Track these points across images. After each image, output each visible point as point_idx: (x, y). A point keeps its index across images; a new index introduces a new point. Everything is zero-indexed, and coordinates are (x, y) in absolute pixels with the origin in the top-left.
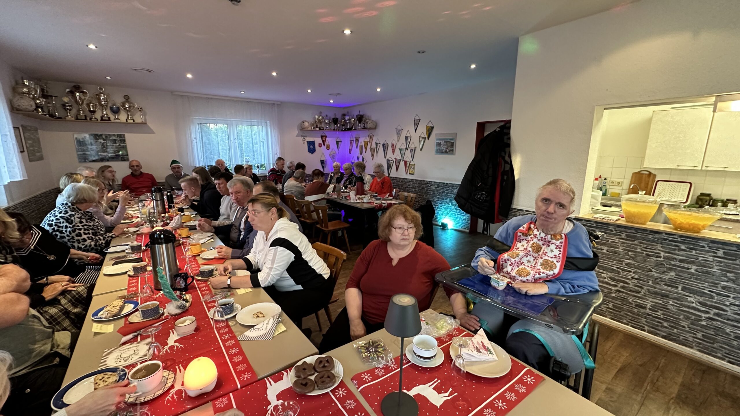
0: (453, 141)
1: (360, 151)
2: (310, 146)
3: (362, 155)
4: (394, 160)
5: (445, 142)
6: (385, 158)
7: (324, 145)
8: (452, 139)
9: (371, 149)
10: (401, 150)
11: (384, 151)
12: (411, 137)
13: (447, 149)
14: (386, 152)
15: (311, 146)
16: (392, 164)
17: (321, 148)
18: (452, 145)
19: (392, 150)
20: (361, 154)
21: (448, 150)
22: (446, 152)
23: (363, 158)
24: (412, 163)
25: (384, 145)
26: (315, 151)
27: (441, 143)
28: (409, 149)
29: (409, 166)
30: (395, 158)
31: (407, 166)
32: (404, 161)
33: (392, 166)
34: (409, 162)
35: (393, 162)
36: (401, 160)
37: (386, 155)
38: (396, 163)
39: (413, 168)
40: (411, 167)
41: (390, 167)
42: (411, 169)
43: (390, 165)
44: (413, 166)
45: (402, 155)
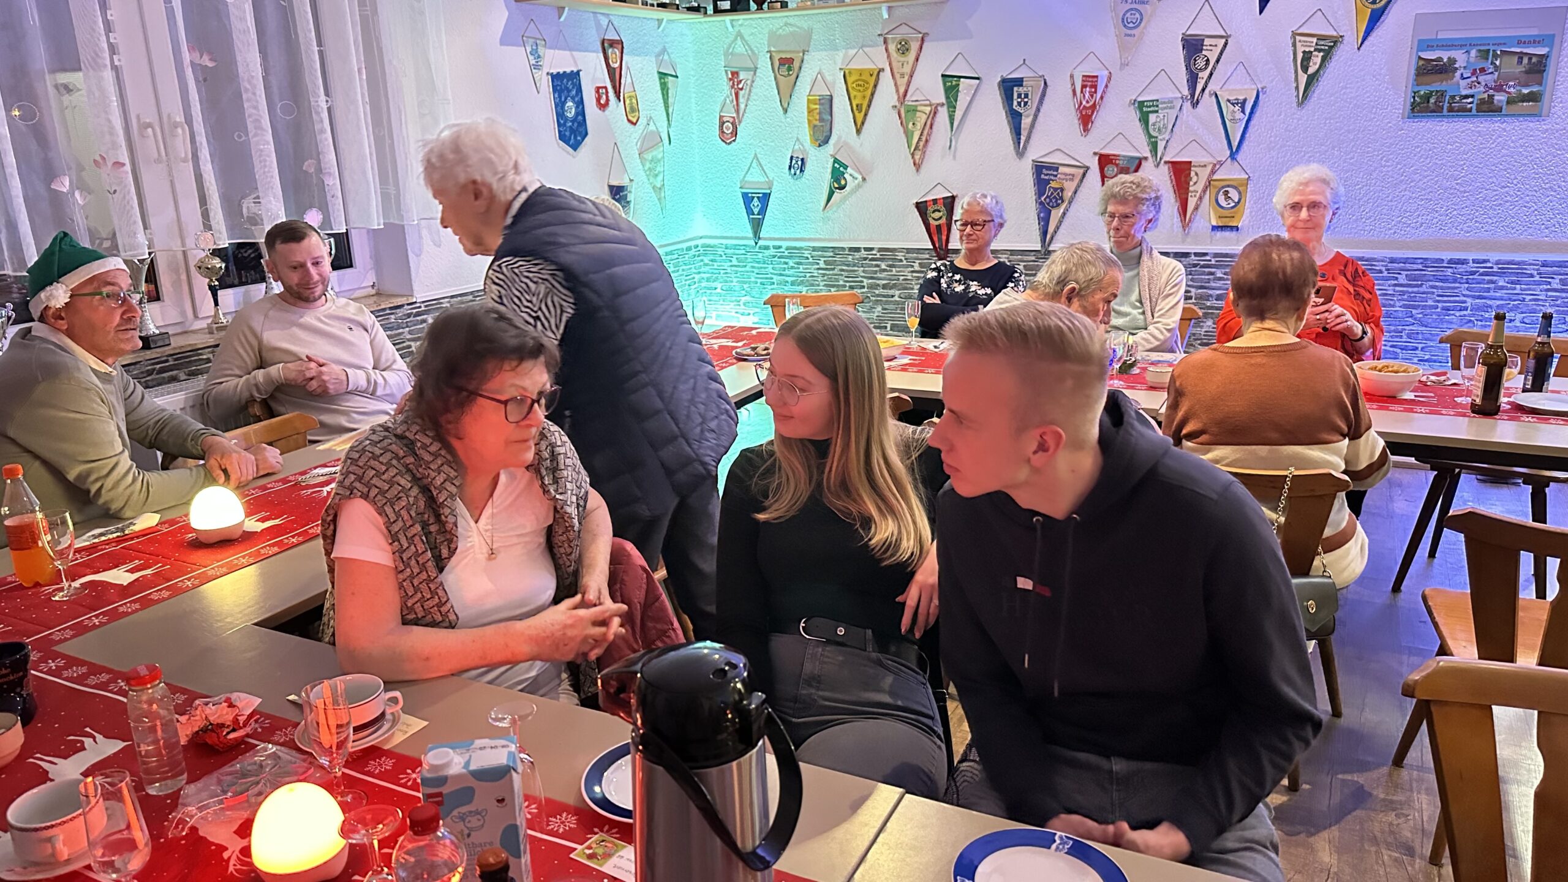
0: (1542, 51)
1: (814, 128)
3: (830, 148)
4: (1094, 164)
5: (1484, 54)
6: (1020, 153)
8: (1536, 42)
9: (905, 111)
10: (1144, 110)
11: (1015, 118)
12: (1227, 38)
13: (1499, 88)
14: (1026, 122)
16: (1070, 187)
18: (1537, 68)
19: (1080, 108)
20: (822, 139)
21: (1500, 98)
22: (1488, 108)
23: (836, 161)
24: (1229, 173)
25: (1008, 87)
27: (1452, 61)
28: (1207, 101)
29: (1204, 191)
30: (1095, 154)
31: (1191, 189)
32: (1166, 162)
33: (1075, 192)
34: (1209, 168)
35: (1081, 171)
36: (1146, 158)
37: (1029, 138)
39: (1234, 194)
40: (1221, 193)
41: (1056, 201)
42: (1223, 203)
43: (1056, 189)
44: (1235, 188)
45: (1154, 134)
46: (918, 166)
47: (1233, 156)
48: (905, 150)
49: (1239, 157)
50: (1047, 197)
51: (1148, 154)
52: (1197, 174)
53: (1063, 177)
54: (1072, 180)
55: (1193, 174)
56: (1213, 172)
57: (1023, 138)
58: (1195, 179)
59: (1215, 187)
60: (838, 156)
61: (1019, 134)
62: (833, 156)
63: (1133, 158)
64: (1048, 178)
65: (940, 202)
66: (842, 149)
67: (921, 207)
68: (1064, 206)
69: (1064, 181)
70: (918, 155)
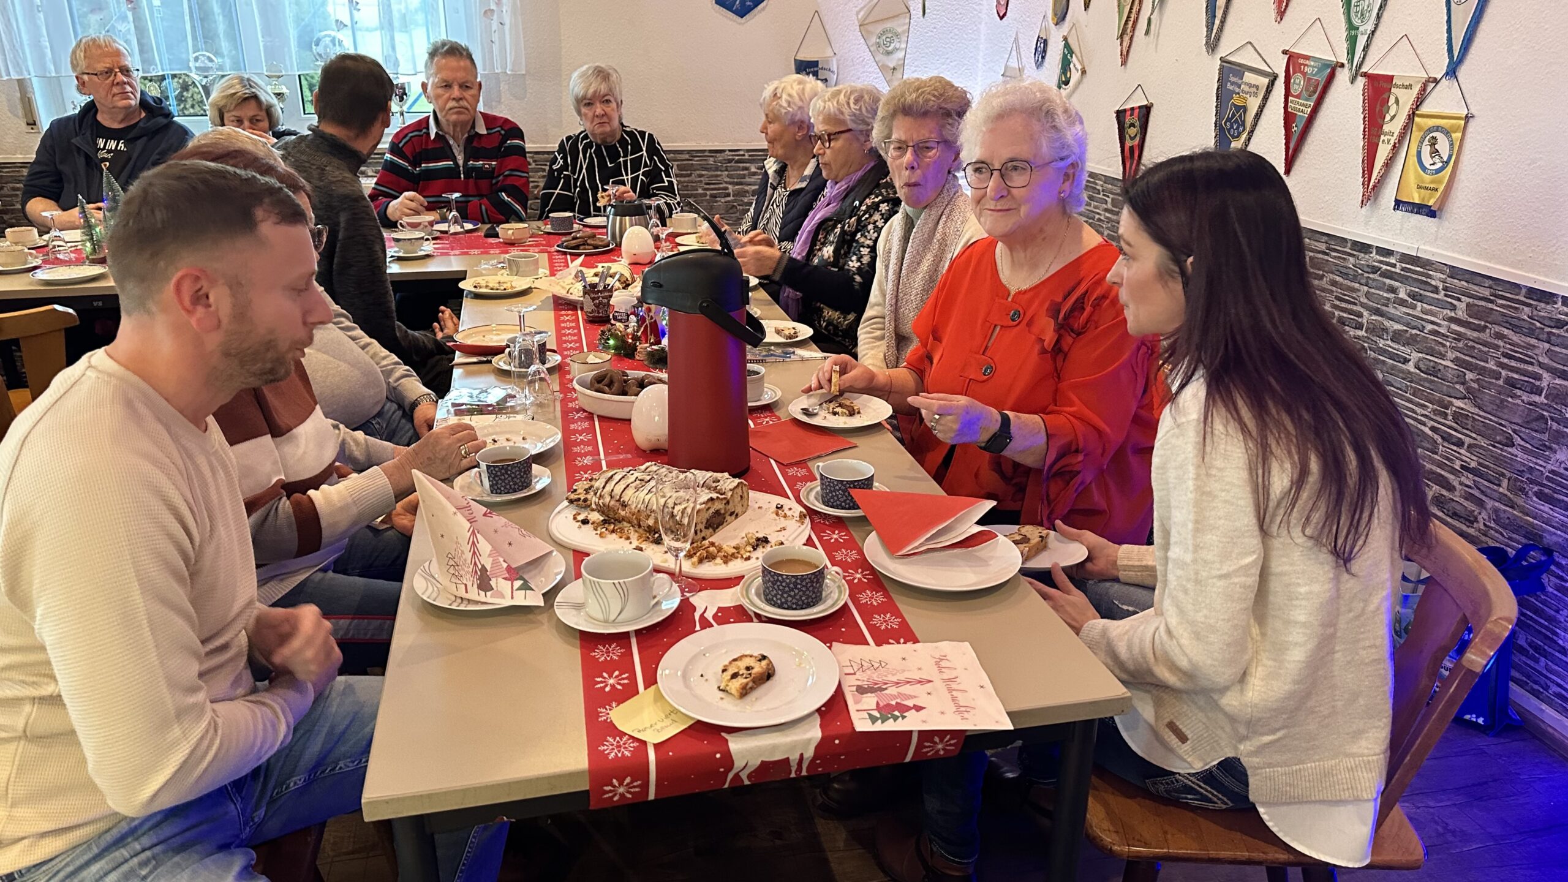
3: (1065, 28)
4: (1279, 66)
6: (1212, 45)
16: (1253, 104)
20: (1061, 13)
24: (1440, 102)
29: (1402, 137)
30: (1285, 52)
31: (1386, 128)
32: (1365, 75)
33: (1258, 116)
34: (1416, 89)
35: (1265, 81)
36: (1342, 66)
37: (1223, 22)
38: (1290, 98)
39: (1443, 146)
40: (1426, 142)
41: (1238, 128)
42: (1427, 161)
43: (1238, 108)
44: (1447, 133)
45: (1356, 21)
46: (1125, 58)
47: (1452, 72)
48: (1116, 33)
49: (1463, 72)
50: (1229, 120)
51: (1344, 60)
52: (1397, 101)
53: (1246, 89)
54: (1256, 95)
55: (1392, 100)
56: (1419, 101)
57: (1217, 22)
58: (1392, 111)
59: (1420, 128)
60: (1070, 40)
61: (1214, 16)
62: (1065, 39)
63: (1326, 64)
64: (1231, 88)
65: (1137, 111)
66: (1073, 31)
67: (1120, 114)
68: (1244, 136)
69: (1248, 96)
70: (1126, 39)
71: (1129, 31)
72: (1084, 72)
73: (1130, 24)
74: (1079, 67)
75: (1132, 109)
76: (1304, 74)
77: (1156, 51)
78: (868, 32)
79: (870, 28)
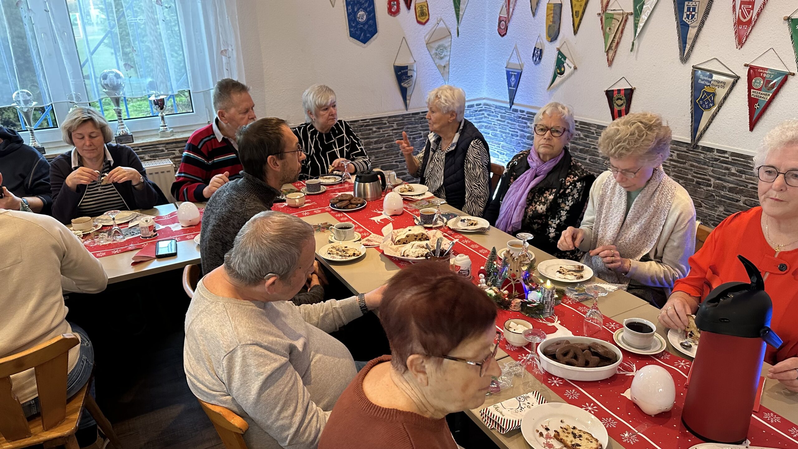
1: (549, 28)
2: (355, 13)
3: (557, 44)
4: (743, 74)
6: (684, 59)
7: (409, 7)
9: (606, 18)
11: (683, 28)
14: (692, 32)
15: (361, 13)
16: (721, 93)
17: (398, 17)
19: (739, 23)
20: (553, 36)
23: (560, 53)
26: (374, 31)
30: (746, 65)
33: (725, 98)
35: (732, 80)
36: (793, 74)
37: (692, 46)
38: (752, 90)
41: (708, 104)
43: (709, 94)
46: (610, 62)
48: (603, 49)
50: (701, 99)
51: (795, 71)
53: (716, 83)
54: (723, 87)
57: (688, 47)
60: (561, 50)
61: (685, 43)
62: (558, 50)
63: (779, 73)
64: (702, 82)
65: (623, 92)
66: (565, 45)
67: (609, 94)
68: (714, 109)
69: (717, 87)
70: (611, 53)
71: (613, 48)
72: (575, 68)
73: (614, 44)
74: (573, 66)
75: (619, 91)
76: (764, 78)
77: (636, 60)
78: (431, 47)
79: (432, 45)
